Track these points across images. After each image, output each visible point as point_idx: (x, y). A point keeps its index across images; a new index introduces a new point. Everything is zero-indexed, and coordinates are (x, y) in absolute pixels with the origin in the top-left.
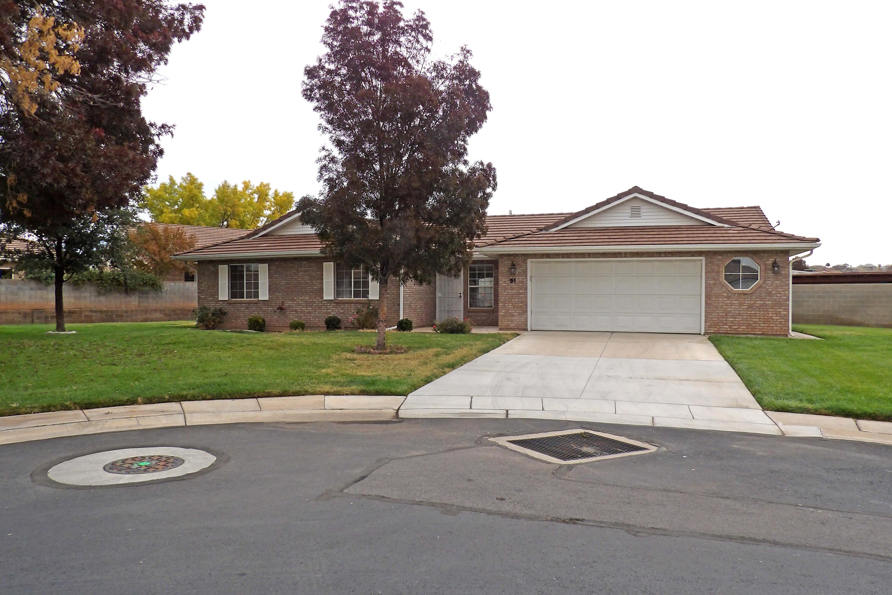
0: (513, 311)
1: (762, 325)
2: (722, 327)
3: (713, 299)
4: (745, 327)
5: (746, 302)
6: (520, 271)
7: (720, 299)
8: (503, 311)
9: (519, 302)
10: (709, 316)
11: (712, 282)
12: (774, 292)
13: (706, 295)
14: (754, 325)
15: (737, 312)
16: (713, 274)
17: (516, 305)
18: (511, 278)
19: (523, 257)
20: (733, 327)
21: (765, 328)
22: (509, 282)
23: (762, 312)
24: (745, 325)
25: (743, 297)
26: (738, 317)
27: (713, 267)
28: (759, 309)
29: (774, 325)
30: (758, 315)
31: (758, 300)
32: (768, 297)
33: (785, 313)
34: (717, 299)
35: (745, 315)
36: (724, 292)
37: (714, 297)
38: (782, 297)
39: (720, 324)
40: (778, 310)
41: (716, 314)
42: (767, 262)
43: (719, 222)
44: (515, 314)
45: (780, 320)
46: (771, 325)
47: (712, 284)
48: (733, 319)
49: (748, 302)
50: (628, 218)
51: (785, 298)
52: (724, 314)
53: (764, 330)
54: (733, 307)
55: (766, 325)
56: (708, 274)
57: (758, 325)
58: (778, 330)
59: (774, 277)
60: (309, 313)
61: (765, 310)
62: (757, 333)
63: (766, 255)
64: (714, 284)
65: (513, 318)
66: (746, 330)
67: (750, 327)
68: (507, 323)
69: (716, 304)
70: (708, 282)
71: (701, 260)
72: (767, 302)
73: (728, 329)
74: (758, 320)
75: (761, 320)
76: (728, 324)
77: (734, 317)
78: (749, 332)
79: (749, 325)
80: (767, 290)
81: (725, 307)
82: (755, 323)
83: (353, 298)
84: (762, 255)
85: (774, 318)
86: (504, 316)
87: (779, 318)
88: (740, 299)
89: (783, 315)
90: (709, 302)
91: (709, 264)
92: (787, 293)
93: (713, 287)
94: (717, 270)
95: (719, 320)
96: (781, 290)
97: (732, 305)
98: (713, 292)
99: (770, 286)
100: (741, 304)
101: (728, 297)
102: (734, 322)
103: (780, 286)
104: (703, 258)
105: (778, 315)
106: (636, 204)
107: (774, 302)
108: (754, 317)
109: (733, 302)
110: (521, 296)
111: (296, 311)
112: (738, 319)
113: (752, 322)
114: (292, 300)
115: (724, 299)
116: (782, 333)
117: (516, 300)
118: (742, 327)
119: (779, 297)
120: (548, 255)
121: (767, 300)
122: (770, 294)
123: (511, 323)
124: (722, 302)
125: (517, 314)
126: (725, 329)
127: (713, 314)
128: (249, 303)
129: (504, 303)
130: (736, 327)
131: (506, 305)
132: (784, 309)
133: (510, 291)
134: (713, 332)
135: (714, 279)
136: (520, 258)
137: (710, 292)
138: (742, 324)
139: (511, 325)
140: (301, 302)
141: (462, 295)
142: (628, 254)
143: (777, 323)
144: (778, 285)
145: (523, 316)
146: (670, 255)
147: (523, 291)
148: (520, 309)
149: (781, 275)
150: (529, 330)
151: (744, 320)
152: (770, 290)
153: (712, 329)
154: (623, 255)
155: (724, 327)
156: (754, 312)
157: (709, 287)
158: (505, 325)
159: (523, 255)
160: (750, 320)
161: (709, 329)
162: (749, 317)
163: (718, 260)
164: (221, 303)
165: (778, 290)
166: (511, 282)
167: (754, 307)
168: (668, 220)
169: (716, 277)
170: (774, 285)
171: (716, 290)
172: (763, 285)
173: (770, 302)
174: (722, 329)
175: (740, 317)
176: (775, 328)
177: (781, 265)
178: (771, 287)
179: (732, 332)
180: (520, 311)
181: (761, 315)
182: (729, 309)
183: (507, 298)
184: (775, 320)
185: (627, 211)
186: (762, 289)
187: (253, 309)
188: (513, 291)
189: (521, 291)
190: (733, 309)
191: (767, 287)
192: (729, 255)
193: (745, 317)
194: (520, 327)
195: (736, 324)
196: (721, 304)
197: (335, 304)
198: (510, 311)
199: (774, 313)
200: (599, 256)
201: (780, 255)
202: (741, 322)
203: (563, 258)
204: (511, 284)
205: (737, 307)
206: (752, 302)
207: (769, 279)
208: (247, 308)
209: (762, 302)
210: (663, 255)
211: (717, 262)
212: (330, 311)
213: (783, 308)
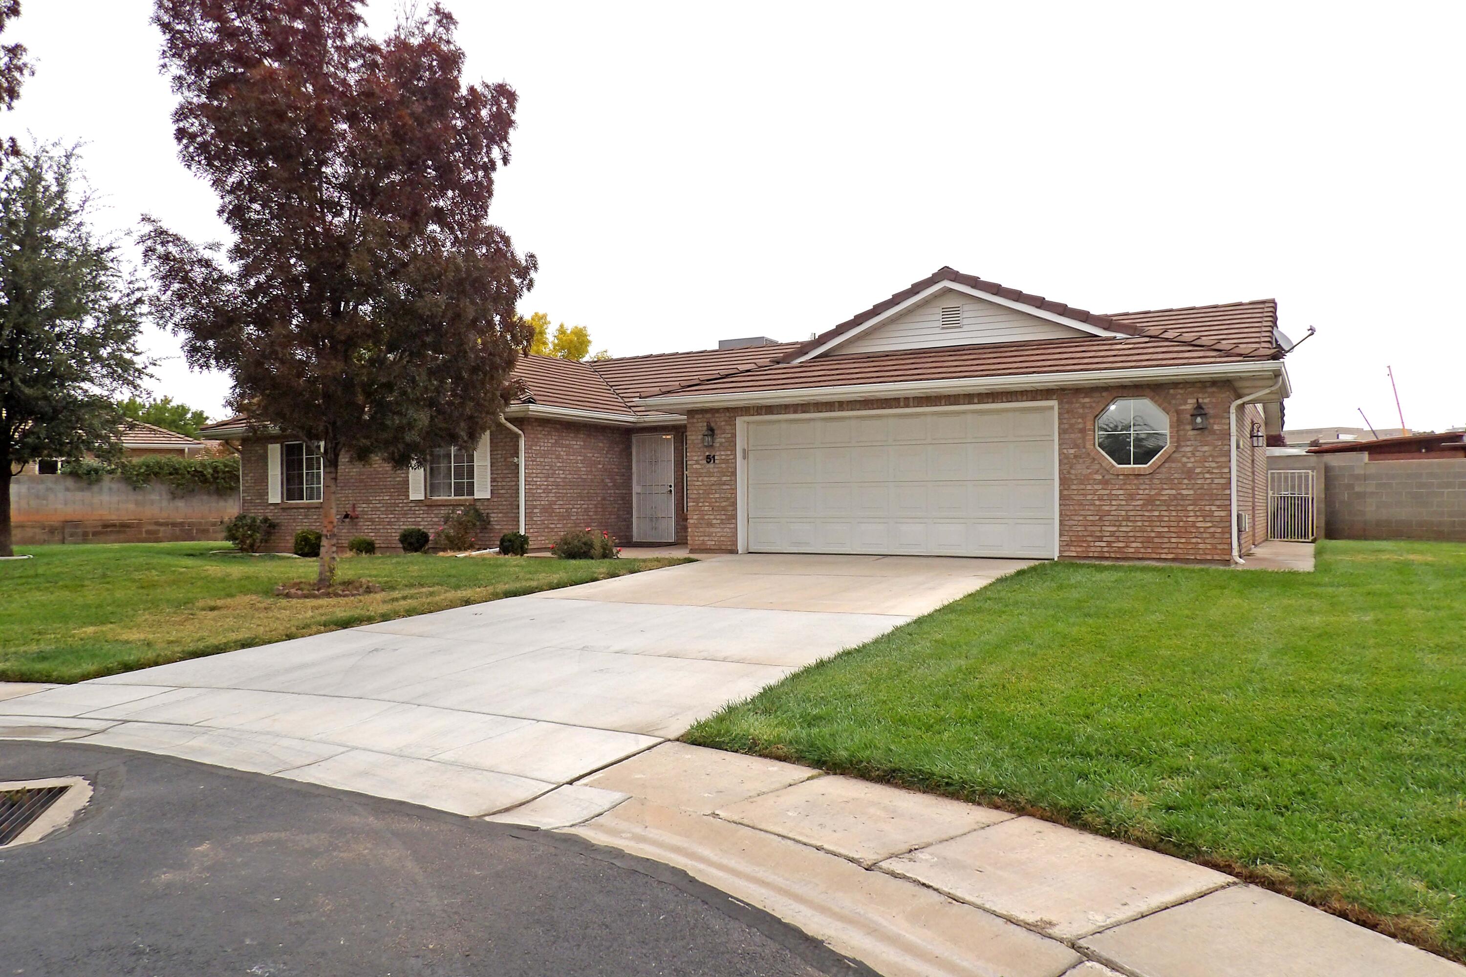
0: (712, 517)
1: (1173, 540)
2: (1092, 544)
3: (1074, 487)
4: (1139, 545)
5: (1141, 492)
6: (723, 440)
7: (1089, 487)
8: (695, 517)
9: (722, 500)
10: (1066, 523)
11: (1072, 451)
12: (1198, 470)
13: (1060, 479)
14: (1156, 540)
15: (1123, 513)
16: (1072, 436)
17: (717, 504)
18: (707, 454)
19: (728, 414)
20: (1115, 545)
21: (1180, 546)
22: (705, 462)
23: (1174, 514)
24: (1140, 540)
25: (1135, 482)
26: (1124, 523)
27: (1073, 421)
28: (1168, 506)
29: (1199, 540)
30: (1166, 519)
31: (1165, 486)
32: (1186, 481)
33: (1223, 514)
34: (1082, 487)
35: (1138, 518)
36: (1097, 472)
37: (1075, 482)
38: (1216, 481)
39: (1089, 539)
40: (1207, 508)
41: (1081, 518)
42: (1183, 407)
44: (714, 521)
45: (1212, 530)
46: (1194, 540)
47: (1072, 456)
48: (1115, 529)
49: (1144, 491)
50: (938, 331)
51: (1223, 481)
52: (1097, 517)
53: (1180, 551)
54: (1114, 503)
55: (1183, 540)
56: (1062, 436)
57: (1166, 540)
58: (1207, 552)
59: (1199, 438)
60: (389, 523)
61: (1179, 508)
62: (1163, 556)
63: (1181, 391)
64: (1076, 457)
65: (712, 530)
66: (1142, 550)
67: (1150, 545)
68: (701, 538)
69: (1081, 497)
70: (1065, 451)
71: (1052, 408)
72: (1185, 492)
73: (1105, 549)
74: (1166, 529)
75: (1172, 529)
76: (1105, 539)
77: (1117, 524)
78: (1148, 556)
79: (1149, 540)
80: (1184, 464)
81: (1097, 503)
82: (1160, 535)
83: (453, 497)
84: (1172, 391)
85: (1198, 525)
86: (696, 526)
87: (1209, 524)
88: (1129, 487)
89: (1218, 519)
90: (1066, 492)
91: (1066, 416)
92: (1226, 470)
93: (1074, 461)
94: (1080, 426)
95: (1086, 530)
96: (1214, 465)
97: (1111, 498)
98: (1073, 472)
99: (1189, 458)
100: (1131, 497)
101: (1105, 483)
102: (1117, 534)
103: (1211, 456)
104: (1054, 403)
105: (1208, 519)
106: (950, 302)
107: (1199, 492)
108: (1158, 524)
109: (1114, 492)
110: (725, 487)
111: (372, 520)
112: (1124, 529)
113: (1153, 534)
114: (368, 502)
115: (1096, 487)
116: (1217, 557)
117: (717, 496)
118: (1134, 545)
119: (1209, 481)
120: (770, 409)
121: (1185, 487)
122: (1190, 474)
123: (707, 538)
124: (1092, 492)
125: (719, 521)
126: (1099, 549)
127: (1076, 518)
128: (308, 508)
129: (697, 501)
130: (1121, 545)
131: (700, 504)
132: (1219, 506)
133: (706, 479)
134: (1074, 554)
135: (1076, 446)
136: (723, 415)
137: (1069, 473)
138: (1132, 539)
139: (709, 543)
140: (378, 505)
141: (672, 489)
142: (911, 400)
143: (1205, 535)
144: (1206, 454)
145: (728, 526)
146: (990, 400)
147: (728, 478)
148: (723, 513)
149: (1213, 432)
150: (740, 552)
151: (1138, 529)
152: (1190, 465)
153: (1073, 549)
154: (902, 404)
155: (1097, 544)
156: (1157, 513)
157: (1066, 461)
158: (699, 542)
159: (727, 409)
160: (1149, 529)
161: (1066, 548)
162: (1146, 524)
163: (1083, 406)
164: (272, 507)
165: (1207, 464)
166: (708, 462)
167: (1158, 503)
168: (1008, 331)
169: (1080, 441)
170: (1197, 454)
171: (1081, 469)
172: (1176, 455)
173: (1191, 492)
174: (1093, 549)
175: (1130, 524)
176: (1201, 546)
177: (1211, 412)
178: (1192, 460)
179: (1113, 555)
180: (724, 517)
181: (1172, 519)
182: (1107, 508)
183: (701, 492)
184: (1202, 530)
185: (935, 315)
186: (1173, 465)
187: (315, 517)
188: (712, 479)
189: (724, 478)
190: (1114, 508)
191: (1184, 460)
192: (1104, 394)
193: (1139, 524)
194: (723, 547)
195: (1121, 539)
196: (1089, 497)
197: (426, 508)
198: (706, 517)
199: (1198, 513)
200: (858, 407)
201: (1210, 390)
202: (1131, 534)
203: (795, 412)
204: (708, 466)
205: (1123, 503)
206: (1153, 492)
207: (1189, 443)
208: (306, 516)
209: (1174, 492)
210: (976, 401)
211: (1081, 411)
212: (419, 519)
213: (1218, 503)
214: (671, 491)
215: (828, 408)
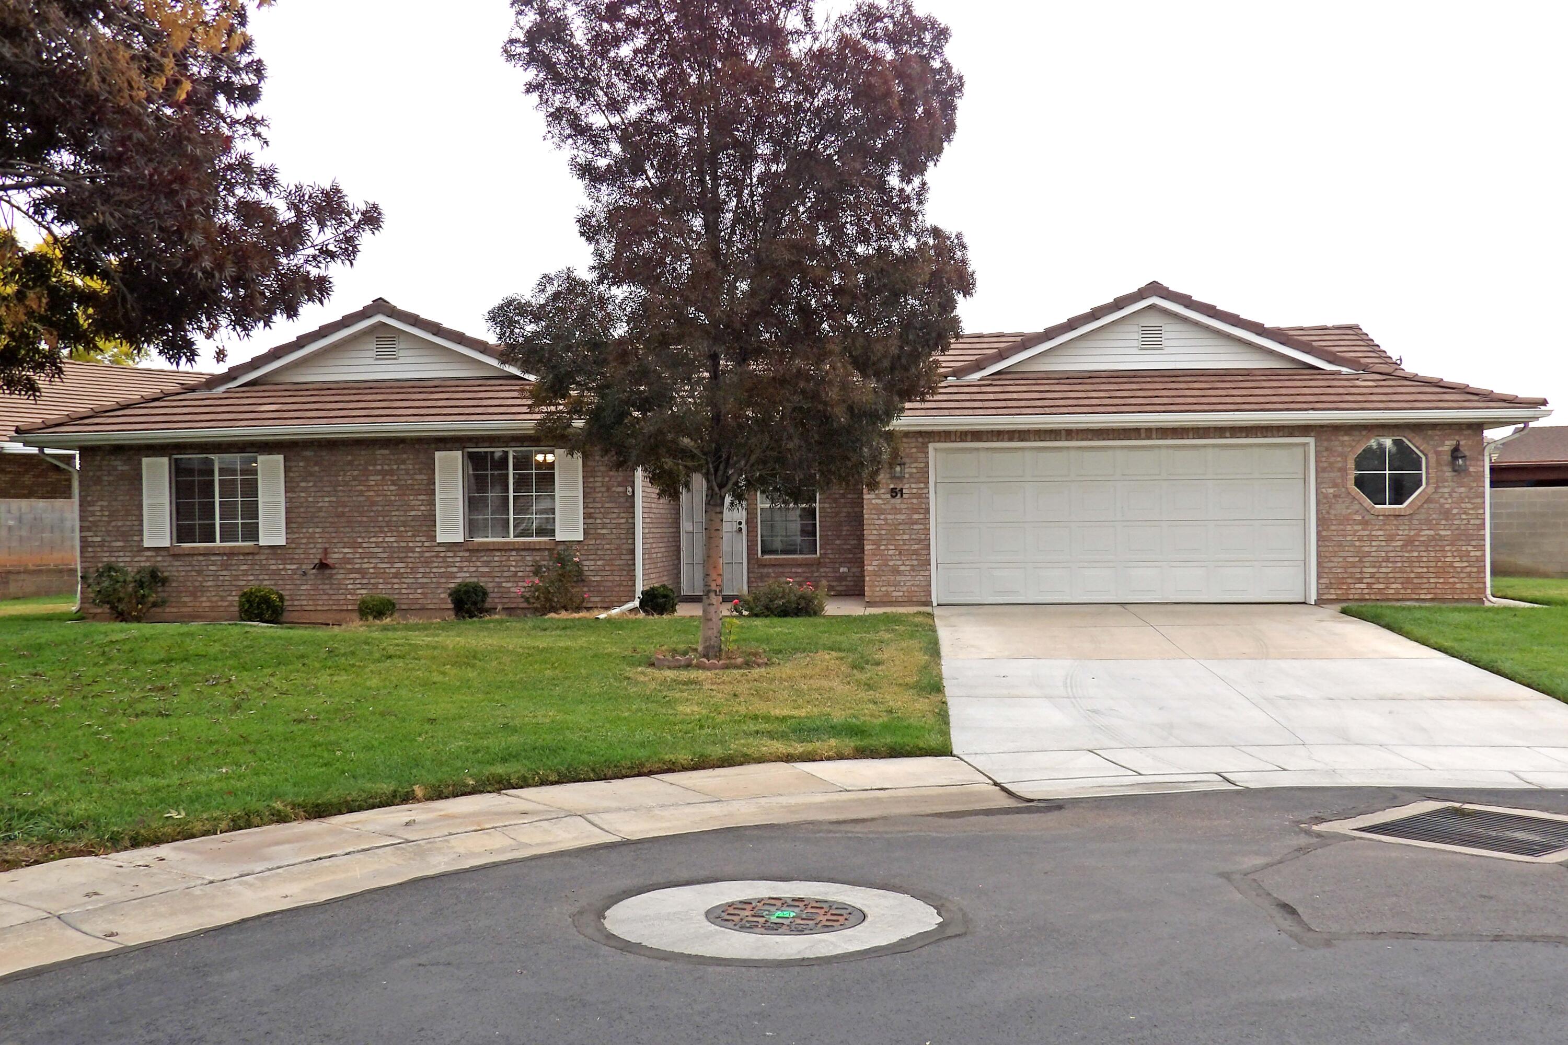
0: (900, 563)
1: (1432, 580)
2: (1352, 586)
3: (1333, 528)
4: (1399, 586)
5: (1401, 533)
6: (914, 470)
7: (1349, 528)
8: (875, 563)
9: (912, 542)
10: (1326, 565)
11: (1331, 491)
12: (1455, 511)
13: (1318, 519)
14: (1415, 581)
15: (1383, 554)
16: (1332, 475)
17: (906, 547)
18: (892, 486)
19: (920, 440)
20: (1375, 586)
21: (1438, 585)
22: (889, 496)
23: (1433, 554)
24: (1400, 580)
25: (1395, 522)
26: (1384, 564)
27: (1332, 459)
28: (1427, 546)
29: (1456, 580)
30: (1425, 559)
31: (1424, 527)
32: (1443, 522)
33: (1478, 554)
34: (1341, 527)
35: (1398, 559)
36: (1357, 512)
37: (1334, 523)
38: (1472, 522)
39: (1349, 581)
40: (1464, 548)
41: (1341, 560)
42: (1440, 449)
43: (1330, 362)
44: (902, 568)
45: (1468, 569)
46: (1451, 580)
47: (1331, 496)
48: (1374, 570)
49: (1404, 532)
50: (1136, 351)
51: (1478, 522)
52: (1357, 559)
53: (1439, 591)
54: (1374, 543)
55: (1441, 581)
56: (1321, 475)
57: (1425, 580)
58: (1464, 591)
59: (1455, 479)
60: (396, 576)
61: (1437, 548)
62: (1422, 597)
63: (1438, 433)
64: (1335, 496)
65: (898, 578)
66: (1402, 591)
67: (1410, 586)
68: (884, 589)
69: (1341, 538)
70: (1324, 490)
71: (1305, 445)
72: (1442, 533)
73: (1366, 591)
74: (1425, 570)
75: (1431, 570)
76: (1365, 581)
77: (1377, 564)
78: (1408, 596)
79: (1408, 580)
80: (1442, 506)
81: (1357, 544)
82: (1419, 576)
83: (511, 538)
84: (1430, 432)
85: (1456, 565)
86: (875, 574)
87: (1465, 564)
88: (1388, 527)
89: (1474, 559)
90: (1324, 533)
91: (1325, 454)
92: (1481, 511)
93: (1333, 501)
94: (1340, 465)
95: (1346, 572)
96: (1469, 506)
97: (1371, 538)
98: (1333, 512)
99: (1446, 499)
100: (1390, 538)
101: (1365, 523)
102: (1377, 575)
103: (1467, 497)
104: (1311, 441)
105: (1465, 559)
106: (1153, 320)
107: (1457, 532)
108: (1417, 564)
109: (1374, 533)
110: (915, 527)
111: (363, 572)
112: (1384, 570)
113: (1412, 575)
114: (355, 545)
115: (1356, 528)
116: (1473, 596)
117: (906, 537)
118: (1394, 586)
119: (1465, 522)
120: (977, 435)
121: (1442, 527)
122: (1447, 514)
123: (893, 589)
124: (1351, 533)
125: (908, 568)
126: (1360, 591)
127: (1335, 559)
128: (231, 553)
129: (877, 543)
130: (1381, 586)
131: (883, 547)
132: (1474, 546)
133: (889, 517)
134: (1334, 597)
135: (1335, 485)
136: (914, 440)
137: (1328, 513)
138: (1393, 580)
139: (895, 594)
140: (376, 550)
141: (744, 526)
142: (1154, 432)
143: (1462, 575)
144: (1463, 495)
145: (922, 573)
146: (1244, 435)
147: (921, 516)
148: (914, 557)
149: (1469, 474)
150: (935, 604)
151: (1397, 570)
152: (1447, 506)
153: (1332, 591)
154: (1143, 435)
155: (1357, 586)
156: (1416, 554)
157: (1325, 501)
158: (881, 594)
159: (920, 433)
160: (1408, 570)
161: (1326, 591)
162: (1406, 565)
163: (1343, 444)
164: (149, 554)
165: (1463, 505)
166: (893, 497)
167: (1417, 543)
168: (1223, 357)
169: (1339, 481)
170: (1454, 495)
171: (1340, 509)
172: (1436, 496)
173: (1449, 533)
174: (1353, 591)
175: (1390, 565)
176: (1458, 586)
177: (1467, 453)
178: (1450, 501)
179: (1373, 597)
180: (915, 563)
181: (1431, 559)
182: (1367, 549)
183: (883, 532)
184: (1459, 570)
185: (1133, 334)
186: (1432, 506)
187: (245, 567)
188: (898, 517)
189: (916, 516)
190: (1374, 549)
191: (1442, 501)
192: (1364, 433)
193: (1399, 565)
194: (914, 599)
195: (1381, 580)
196: (1349, 538)
197: (467, 554)
198: (891, 563)
199: (1455, 554)
200: (1090, 437)
201: (1465, 432)
202: (1391, 575)
203: (1011, 440)
204: (893, 501)
205: (1383, 543)
206: (1412, 533)
207: (1446, 484)
208: (225, 567)
209: (1432, 533)
210: (1228, 434)
211: (1340, 449)
212: (455, 570)
213: (1474, 543)
214: (740, 529)
215: (1053, 436)
